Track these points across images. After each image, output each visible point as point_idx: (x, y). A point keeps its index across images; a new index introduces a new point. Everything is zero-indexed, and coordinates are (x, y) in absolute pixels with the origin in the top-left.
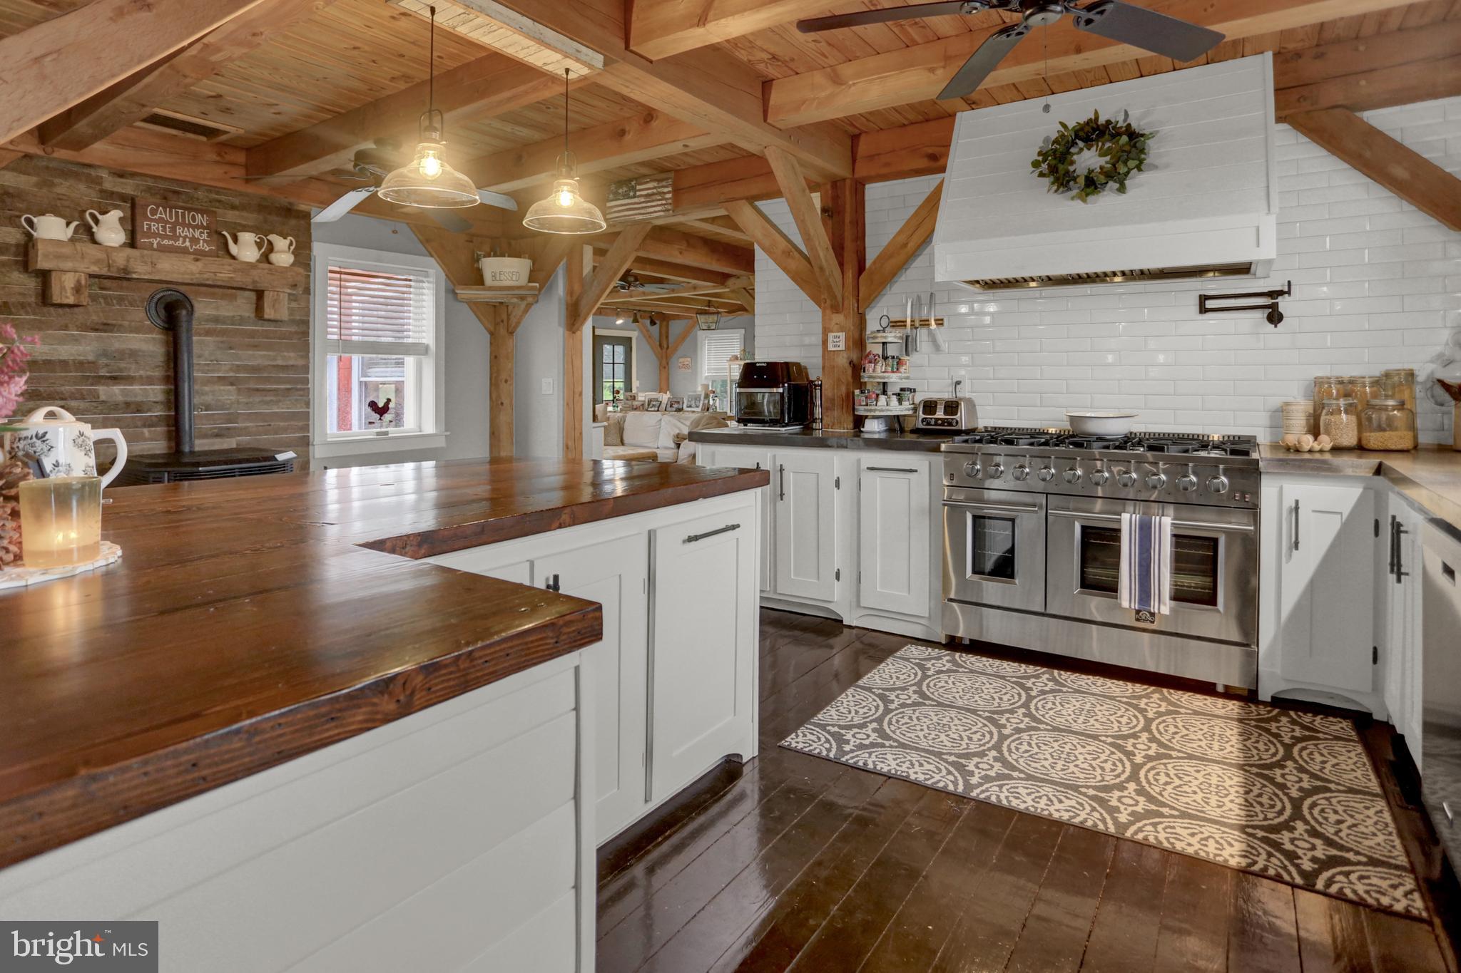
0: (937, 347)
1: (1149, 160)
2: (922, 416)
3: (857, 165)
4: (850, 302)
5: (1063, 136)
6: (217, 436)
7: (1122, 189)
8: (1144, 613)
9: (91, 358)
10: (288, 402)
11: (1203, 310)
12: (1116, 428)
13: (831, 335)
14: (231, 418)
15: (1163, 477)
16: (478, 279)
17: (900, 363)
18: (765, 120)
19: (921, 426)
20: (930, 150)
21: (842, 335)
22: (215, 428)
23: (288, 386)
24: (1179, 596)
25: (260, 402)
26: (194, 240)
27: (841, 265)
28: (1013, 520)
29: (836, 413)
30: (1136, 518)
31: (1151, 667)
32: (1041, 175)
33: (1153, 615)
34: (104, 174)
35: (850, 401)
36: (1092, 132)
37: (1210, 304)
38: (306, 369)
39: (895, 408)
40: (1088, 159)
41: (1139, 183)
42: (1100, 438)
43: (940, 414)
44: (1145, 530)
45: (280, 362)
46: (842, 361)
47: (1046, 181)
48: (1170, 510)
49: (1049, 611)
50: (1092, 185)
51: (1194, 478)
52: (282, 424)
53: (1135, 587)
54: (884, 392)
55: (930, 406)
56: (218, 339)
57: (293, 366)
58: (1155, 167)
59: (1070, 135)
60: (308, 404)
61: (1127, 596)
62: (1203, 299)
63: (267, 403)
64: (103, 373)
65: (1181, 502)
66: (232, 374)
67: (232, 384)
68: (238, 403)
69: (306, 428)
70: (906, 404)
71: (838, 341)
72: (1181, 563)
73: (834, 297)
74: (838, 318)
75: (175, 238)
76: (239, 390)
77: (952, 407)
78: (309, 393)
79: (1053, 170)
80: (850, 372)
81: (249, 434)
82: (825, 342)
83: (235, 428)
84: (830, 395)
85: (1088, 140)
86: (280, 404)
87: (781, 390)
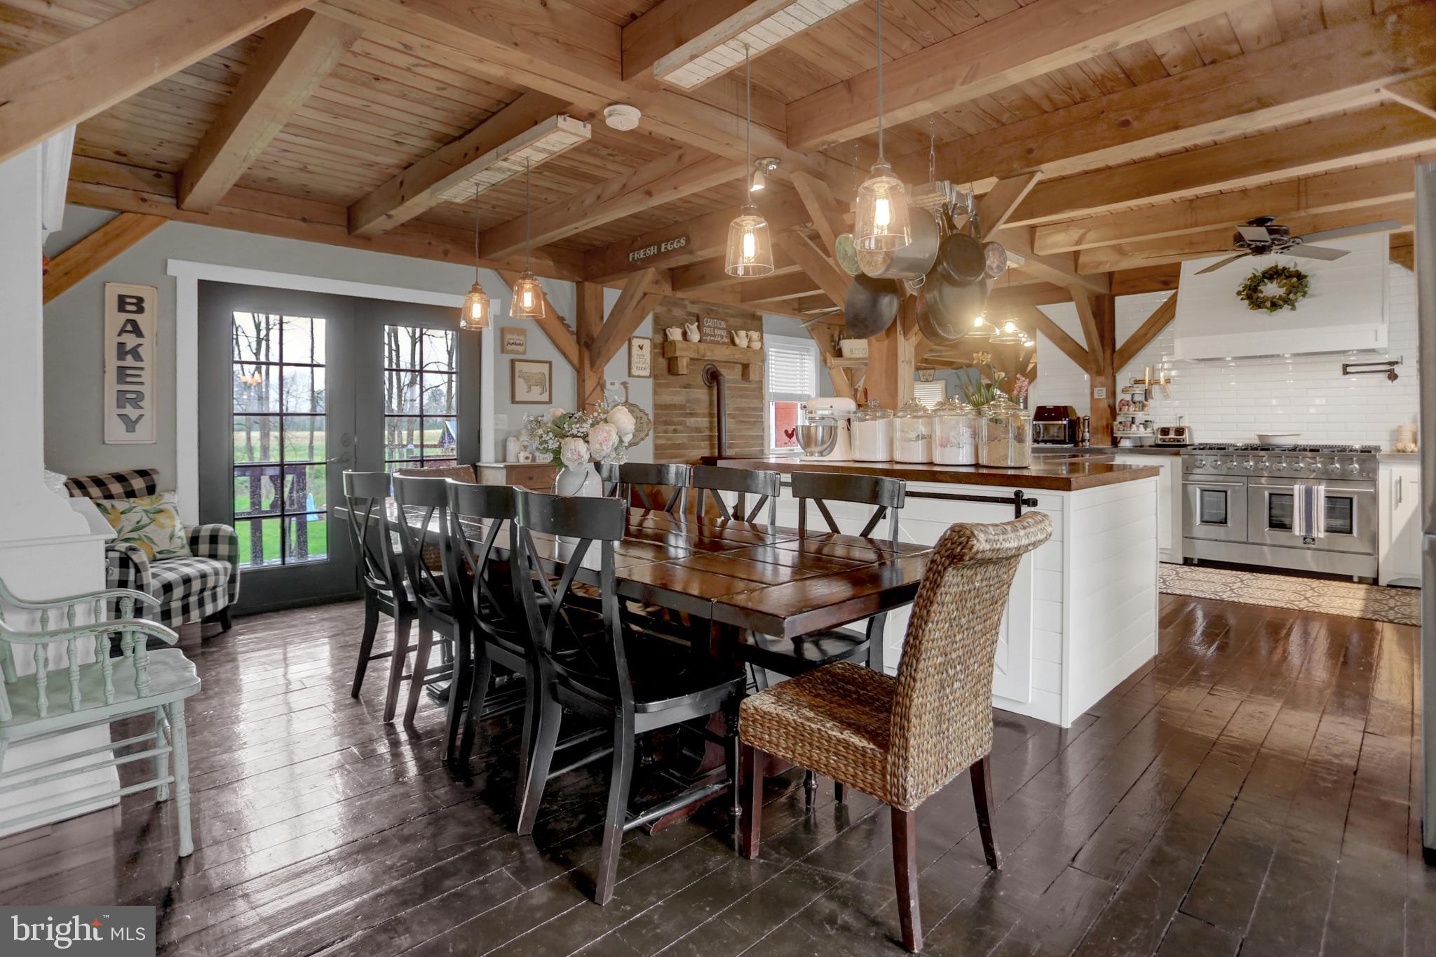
0: (1167, 397)
1: (1309, 291)
2: (1160, 436)
3: (1113, 286)
4: (1109, 370)
5: (1255, 276)
7: (1294, 308)
8: (1308, 539)
9: (684, 403)
11: (1345, 373)
12: (1289, 441)
13: (1096, 389)
15: (1319, 465)
16: (839, 353)
17: (1144, 406)
18: (1076, 271)
19: (1160, 443)
20: (1163, 279)
21: (1104, 389)
23: (755, 420)
24: (1330, 530)
26: (722, 337)
27: (1103, 346)
28: (1226, 492)
29: (1099, 436)
30: (1303, 487)
31: (1314, 569)
32: (1242, 299)
33: (1313, 540)
34: (687, 302)
35: (1109, 429)
36: (1274, 274)
37: (1349, 369)
38: (762, 410)
39: (1142, 432)
40: (1272, 289)
41: (1303, 304)
42: (1278, 446)
43: (1172, 435)
44: (1309, 494)
45: (752, 406)
46: (1104, 405)
47: (1247, 302)
48: (1324, 483)
49: (1250, 541)
50: (1274, 305)
51: (1338, 466)
52: (752, 442)
53: (1304, 524)
54: (1133, 423)
55: (1165, 431)
57: (756, 407)
58: (1312, 296)
59: (1259, 274)
60: (763, 430)
61: (1298, 529)
62: (1345, 366)
65: (1330, 478)
69: (762, 445)
70: (1149, 430)
71: (1101, 393)
72: (1331, 512)
73: (1099, 366)
74: (1101, 379)
75: (715, 336)
77: (1180, 431)
78: (763, 424)
79: (1249, 297)
80: (1109, 410)
82: (1092, 393)
84: (1095, 425)
85: (1271, 278)
86: (753, 430)
87: (1065, 422)
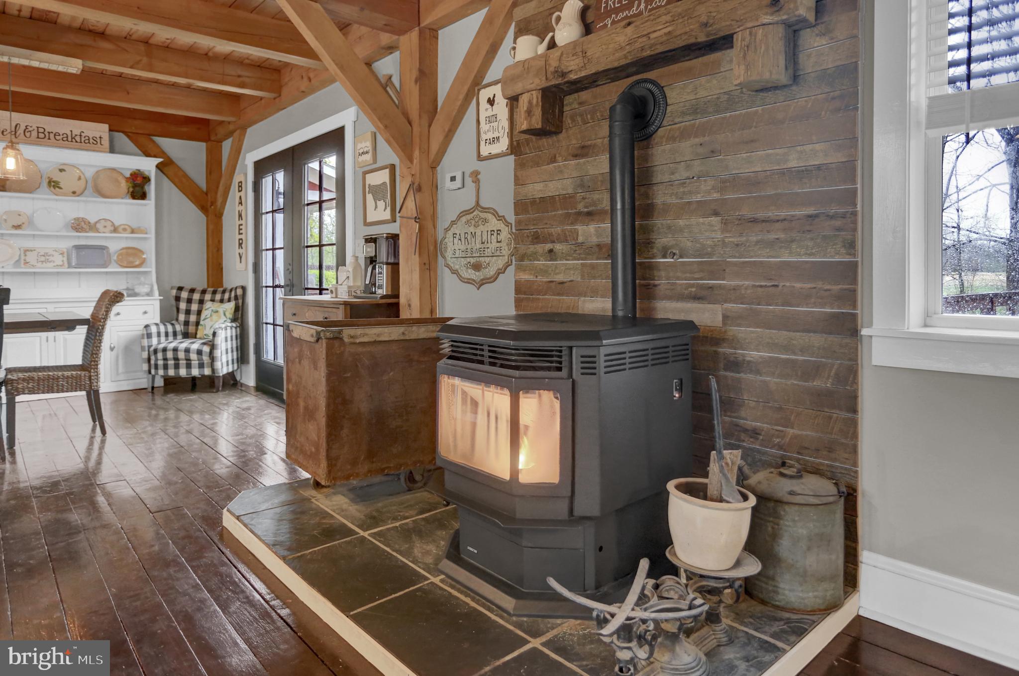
6: (696, 298)
9: (570, 191)
10: (810, 244)
14: (716, 270)
22: (692, 286)
23: (811, 211)
25: (757, 242)
45: (793, 163)
52: (798, 285)
56: (697, 140)
57: (819, 167)
63: (771, 244)
64: (581, 207)
66: (716, 196)
67: (716, 214)
68: (724, 244)
69: (849, 296)
76: (725, 223)
78: (855, 222)
81: (741, 300)
83: (720, 286)
86: (794, 246)
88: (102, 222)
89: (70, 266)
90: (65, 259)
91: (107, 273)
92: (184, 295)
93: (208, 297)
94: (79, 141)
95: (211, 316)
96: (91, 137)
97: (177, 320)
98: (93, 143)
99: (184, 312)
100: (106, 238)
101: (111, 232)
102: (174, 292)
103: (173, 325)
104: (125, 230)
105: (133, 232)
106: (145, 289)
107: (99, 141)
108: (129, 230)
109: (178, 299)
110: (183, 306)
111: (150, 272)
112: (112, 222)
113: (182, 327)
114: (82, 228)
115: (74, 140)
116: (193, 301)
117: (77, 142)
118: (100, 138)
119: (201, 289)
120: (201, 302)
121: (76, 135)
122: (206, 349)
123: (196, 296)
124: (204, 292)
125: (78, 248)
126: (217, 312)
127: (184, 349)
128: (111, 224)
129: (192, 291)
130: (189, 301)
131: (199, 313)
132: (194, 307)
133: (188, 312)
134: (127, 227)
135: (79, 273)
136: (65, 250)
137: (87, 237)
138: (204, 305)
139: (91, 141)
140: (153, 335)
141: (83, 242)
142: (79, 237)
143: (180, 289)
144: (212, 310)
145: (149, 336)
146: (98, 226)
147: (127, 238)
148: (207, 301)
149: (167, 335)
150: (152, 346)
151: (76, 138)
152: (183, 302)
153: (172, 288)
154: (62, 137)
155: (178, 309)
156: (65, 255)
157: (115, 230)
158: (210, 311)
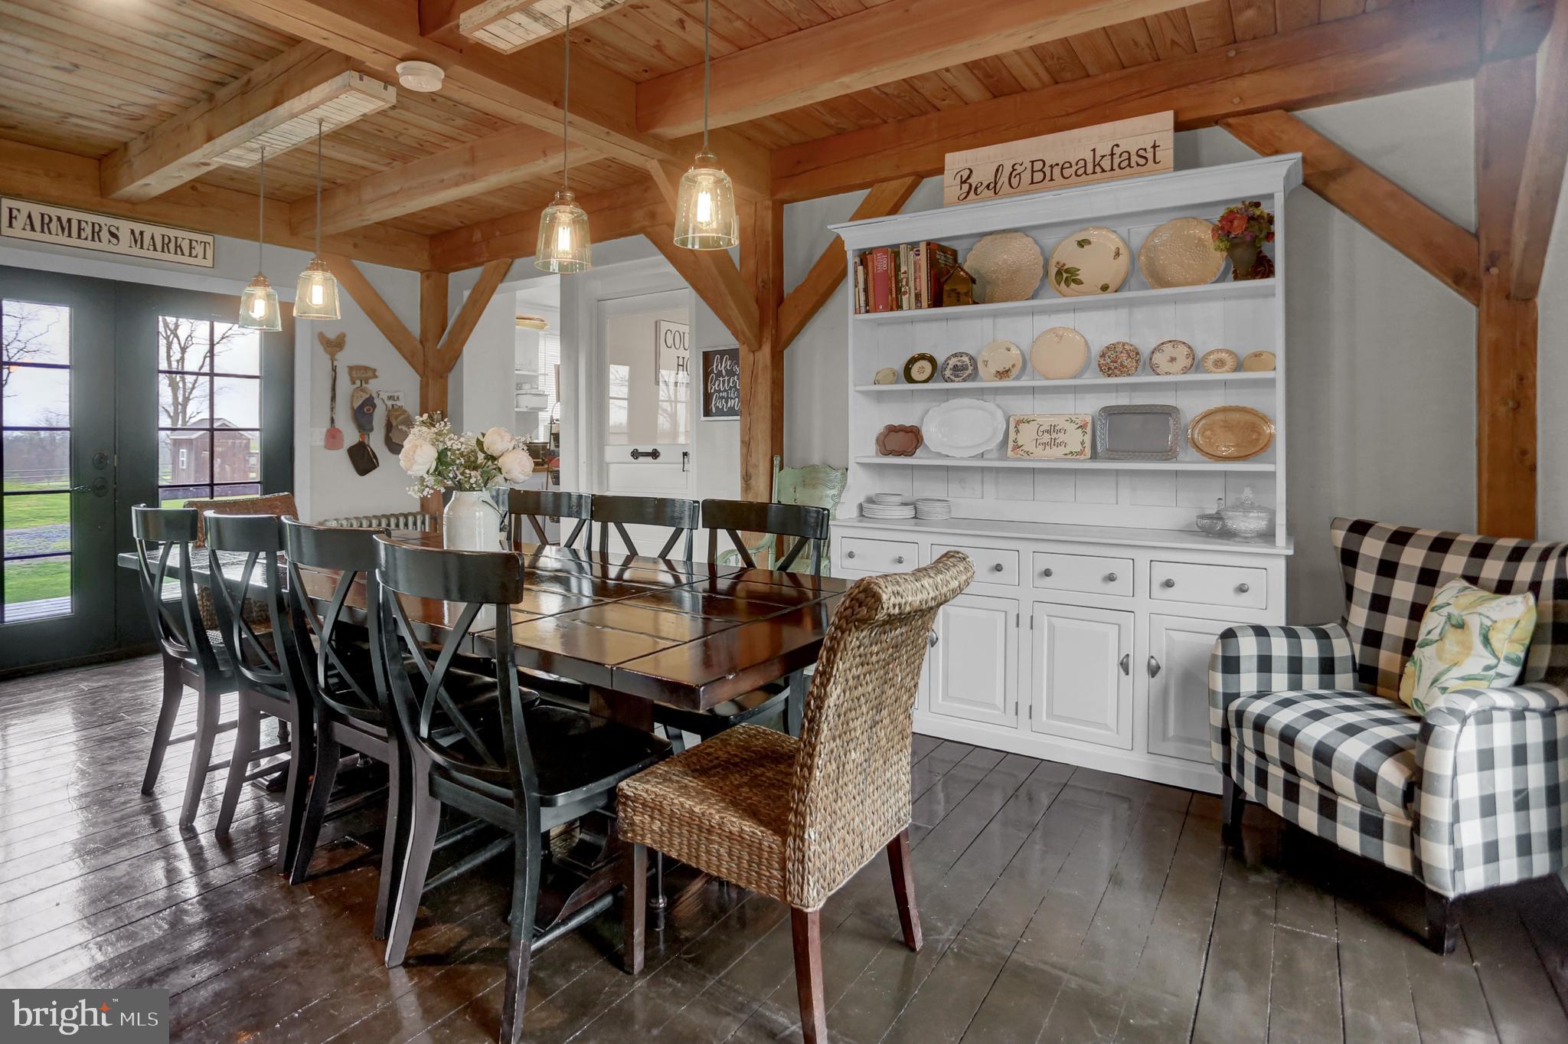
88: (1168, 348)
89: (1094, 456)
90: (1088, 439)
91: (1177, 473)
92: (1372, 548)
93: (1454, 563)
94: (1107, 167)
95: (1442, 637)
96: (1133, 153)
97: (1344, 622)
98: (1138, 165)
99: (1367, 600)
100: (1176, 386)
101: (1186, 370)
102: (1339, 536)
103: (1322, 636)
104: (1219, 364)
105: (1239, 367)
106: (1252, 523)
107: (1150, 156)
108: (1230, 362)
109: (1349, 558)
110: (1365, 581)
111: (1272, 475)
112: (1190, 347)
113: (1357, 647)
114: (1122, 365)
115: (1098, 169)
116: (1400, 572)
117: (1103, 171)
118: (1154, 147)
119: (1435, 534)
120: (1428, 578)
121: (1103, 157)
122: (1392, 774)
123: (1413, 557)
124: (1441, 545)
125: (1110, 412)
126: (1461, 626)
127: (1313, 744)
128: (1185, 351)
129: (1401, 538)
130: (1387, 569)
131: (1417, 612)
132: (1403, 590)
133: (1380, 604)
134: (1224, 355)
135: (1117, 472)
136: (1089, 419)
137: (1134, 387)
138: (1437, 591)
139: (1134, 159)
140: (1243, 665)
141: (1123, 400)
142: (1117, 388)
143: (1360, 528)
144: (1449, 617)
145: (1231, 665)
146: (1158, 358)
147: (1226, 383)
148: (1451, 577)
149: (1295, 666)
150: (1237, 695)
151: (1102, 163)
152: (1365, 570)
153: (1334, 523)
154: (1075, 168)
155: (1349, 590)
156: (1089, 429)
157: (1195, 364)
158: (1444, 619)
